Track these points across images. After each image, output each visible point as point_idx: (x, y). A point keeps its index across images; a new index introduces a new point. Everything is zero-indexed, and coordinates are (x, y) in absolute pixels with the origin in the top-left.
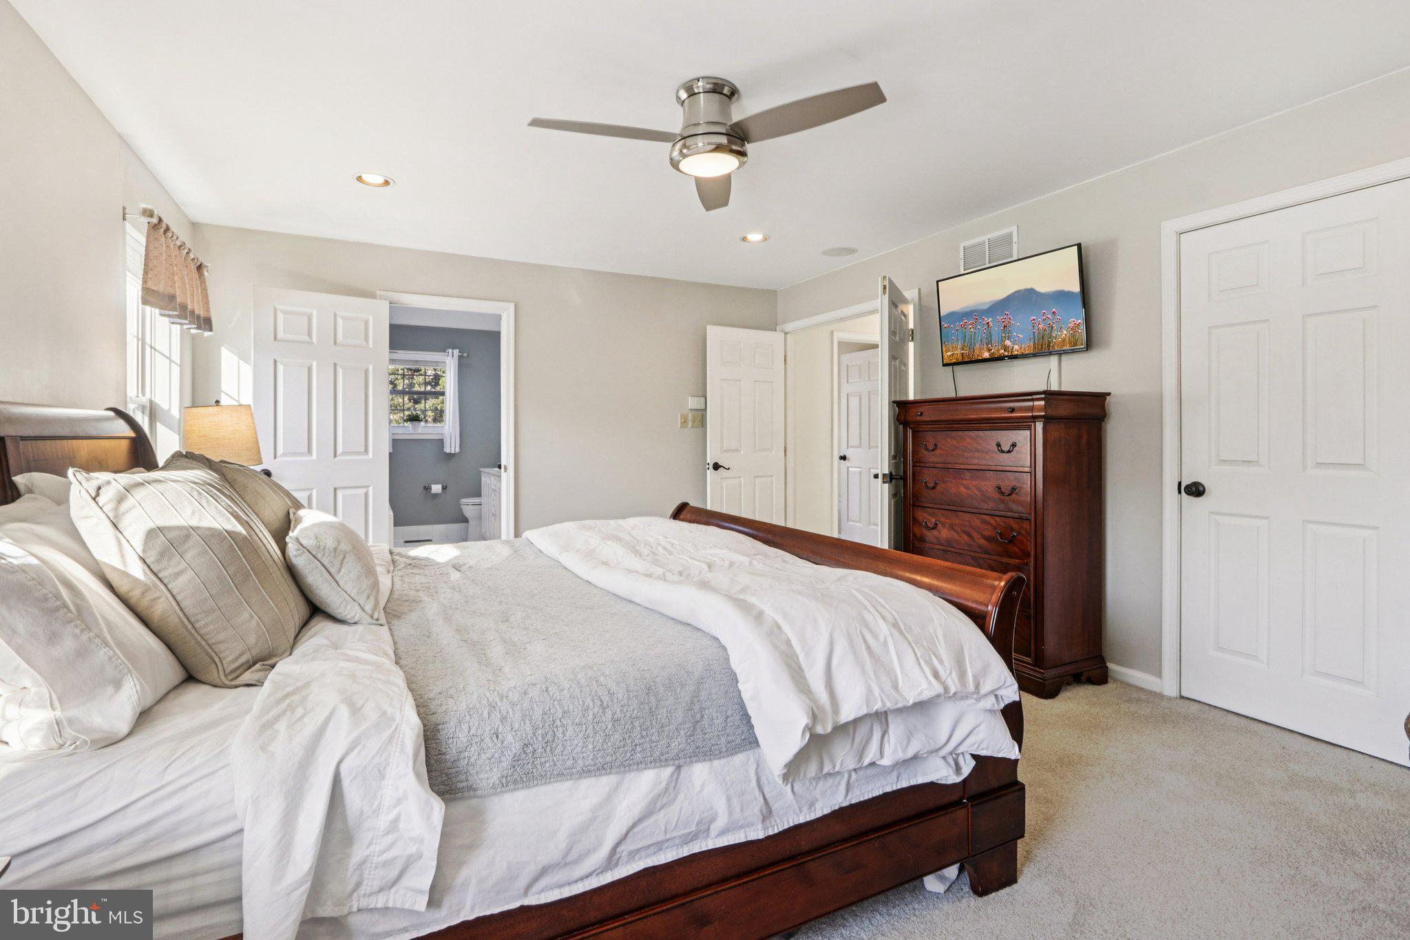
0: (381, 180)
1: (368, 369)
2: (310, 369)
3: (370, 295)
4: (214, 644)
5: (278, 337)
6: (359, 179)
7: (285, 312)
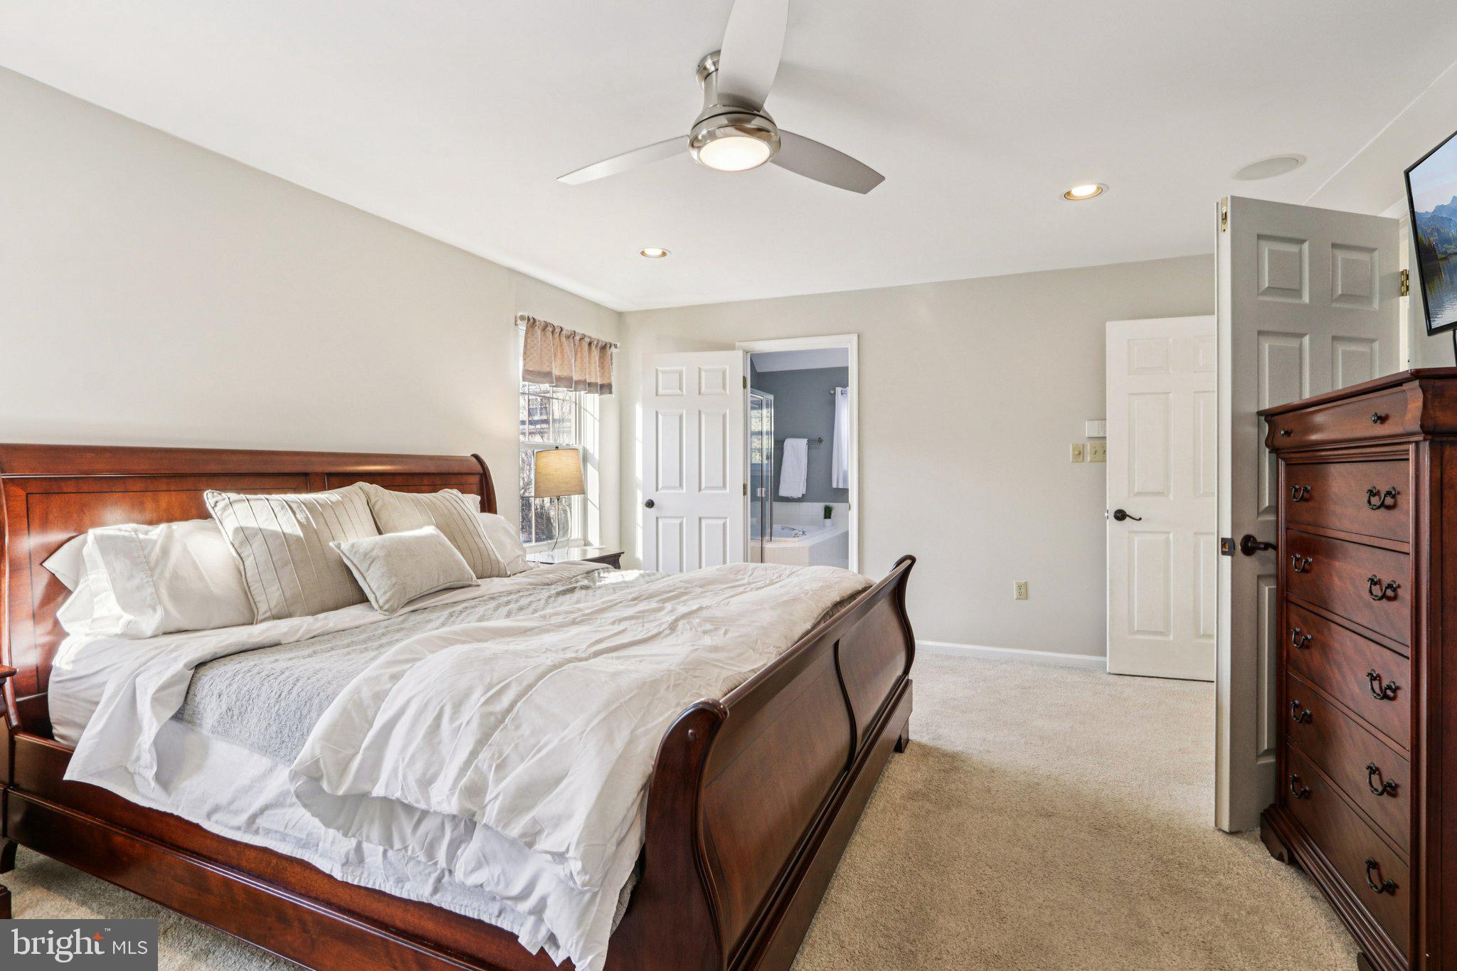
0: (660, 252)
1: (726, 413)
2: (681, 417)
3: (729, 347)
4: (259, 602)
5: (659, 393)
6: (643, 253)
7: (664, 372)
